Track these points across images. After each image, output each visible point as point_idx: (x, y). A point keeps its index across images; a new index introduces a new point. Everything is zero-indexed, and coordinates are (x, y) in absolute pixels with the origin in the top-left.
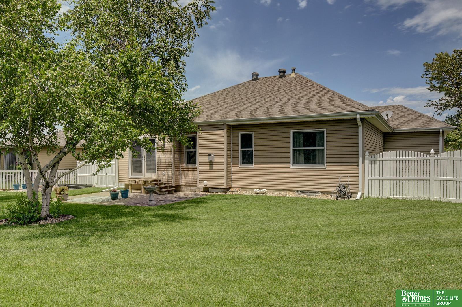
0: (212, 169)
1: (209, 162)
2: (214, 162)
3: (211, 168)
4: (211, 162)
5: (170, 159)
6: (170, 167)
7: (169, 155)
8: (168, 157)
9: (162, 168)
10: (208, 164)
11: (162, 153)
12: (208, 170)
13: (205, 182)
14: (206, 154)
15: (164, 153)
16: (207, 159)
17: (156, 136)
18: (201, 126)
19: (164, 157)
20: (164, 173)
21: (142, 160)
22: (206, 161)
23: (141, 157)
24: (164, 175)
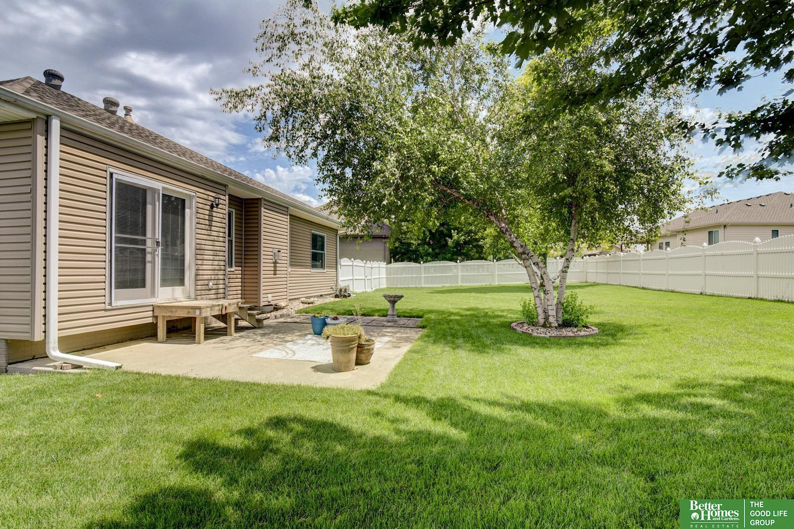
0: (276, 274)
1: (273, 263)
2: (279, 263)
3: (275, 272)
4: (276, 263)
5: (220, 253)
6: (222, 272)
7: (219, 244)
8: (218, 248)
9: (206, 274)
10: (273, 265)
11: (208, 238)
12: (273, 276)
13: (269, 295)
14: (271, 250)
15: (212, 238)
16: (271, 257)
17: (194, 194)
18: (265, 200)
19: (211, 248)
20: (211, 284)
21: (148, 250)
22: (271, 261)
23: (144, 242)
24: (210, 290)
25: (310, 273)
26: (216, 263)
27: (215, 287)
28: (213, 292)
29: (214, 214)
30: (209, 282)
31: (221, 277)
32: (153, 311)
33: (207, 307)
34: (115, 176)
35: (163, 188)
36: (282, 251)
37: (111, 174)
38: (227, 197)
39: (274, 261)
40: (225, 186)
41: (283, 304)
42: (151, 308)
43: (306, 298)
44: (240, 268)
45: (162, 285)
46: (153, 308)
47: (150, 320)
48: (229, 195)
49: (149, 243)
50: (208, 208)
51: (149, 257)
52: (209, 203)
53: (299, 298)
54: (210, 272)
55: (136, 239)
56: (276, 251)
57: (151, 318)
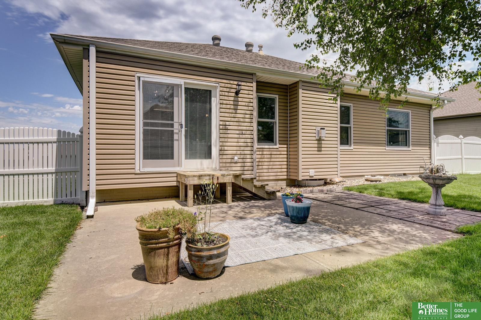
0: (321, 151)
1: (317, 140)
2: (324, 140)
3: (319, 149)
4: (320, 140)
5: (248, 132)
6: (249, 148)
7: (246, 124)
8: (244, 128)
9: (230, 150)
10: (316, 142)
11: (233, 119)
12: (316, 152)
13: (310, 170)
14: (314, 128)
15: (236, 119)
16: (314, 135)
17: (218, 85)
18: (303, 82)
19: (236, 128)
20: (236, 158)
21: (175, 131)
22: (314, 138)
23: (172, 126)
24: (236, 163)
25: (384, 151)
26: (242, 140)
27: (240, 160)
28: (239, 165)
29: (240, 99)
30: (234, 157)
31: (249, 152)
32: (177, 177)
33: (194, 176)
34: (141, 79)
35: (185, 83)
36: (326, 128)
37: (139, 78)
38: (254, 84)
39: (317, 138)
40: (252, 74)
41: (337, 180)
42: (175, 175)
43: (372, 176)
44: (286, 146)
45: (186, 158)
46: (177, 175)
47: (175, 184)
48: (257, 82)
49: (176, 126)
50: (233, 94)
51: (176, 137)
52: (234, 91)
53: (363, 176)
54: (235, 148)
55: (155, 123)
56: (319, 128)
57: (176, 182)
